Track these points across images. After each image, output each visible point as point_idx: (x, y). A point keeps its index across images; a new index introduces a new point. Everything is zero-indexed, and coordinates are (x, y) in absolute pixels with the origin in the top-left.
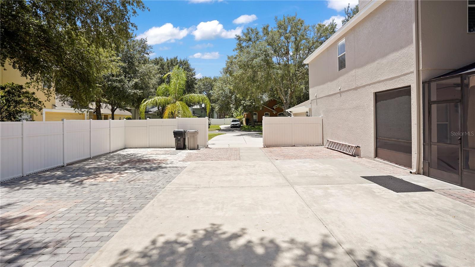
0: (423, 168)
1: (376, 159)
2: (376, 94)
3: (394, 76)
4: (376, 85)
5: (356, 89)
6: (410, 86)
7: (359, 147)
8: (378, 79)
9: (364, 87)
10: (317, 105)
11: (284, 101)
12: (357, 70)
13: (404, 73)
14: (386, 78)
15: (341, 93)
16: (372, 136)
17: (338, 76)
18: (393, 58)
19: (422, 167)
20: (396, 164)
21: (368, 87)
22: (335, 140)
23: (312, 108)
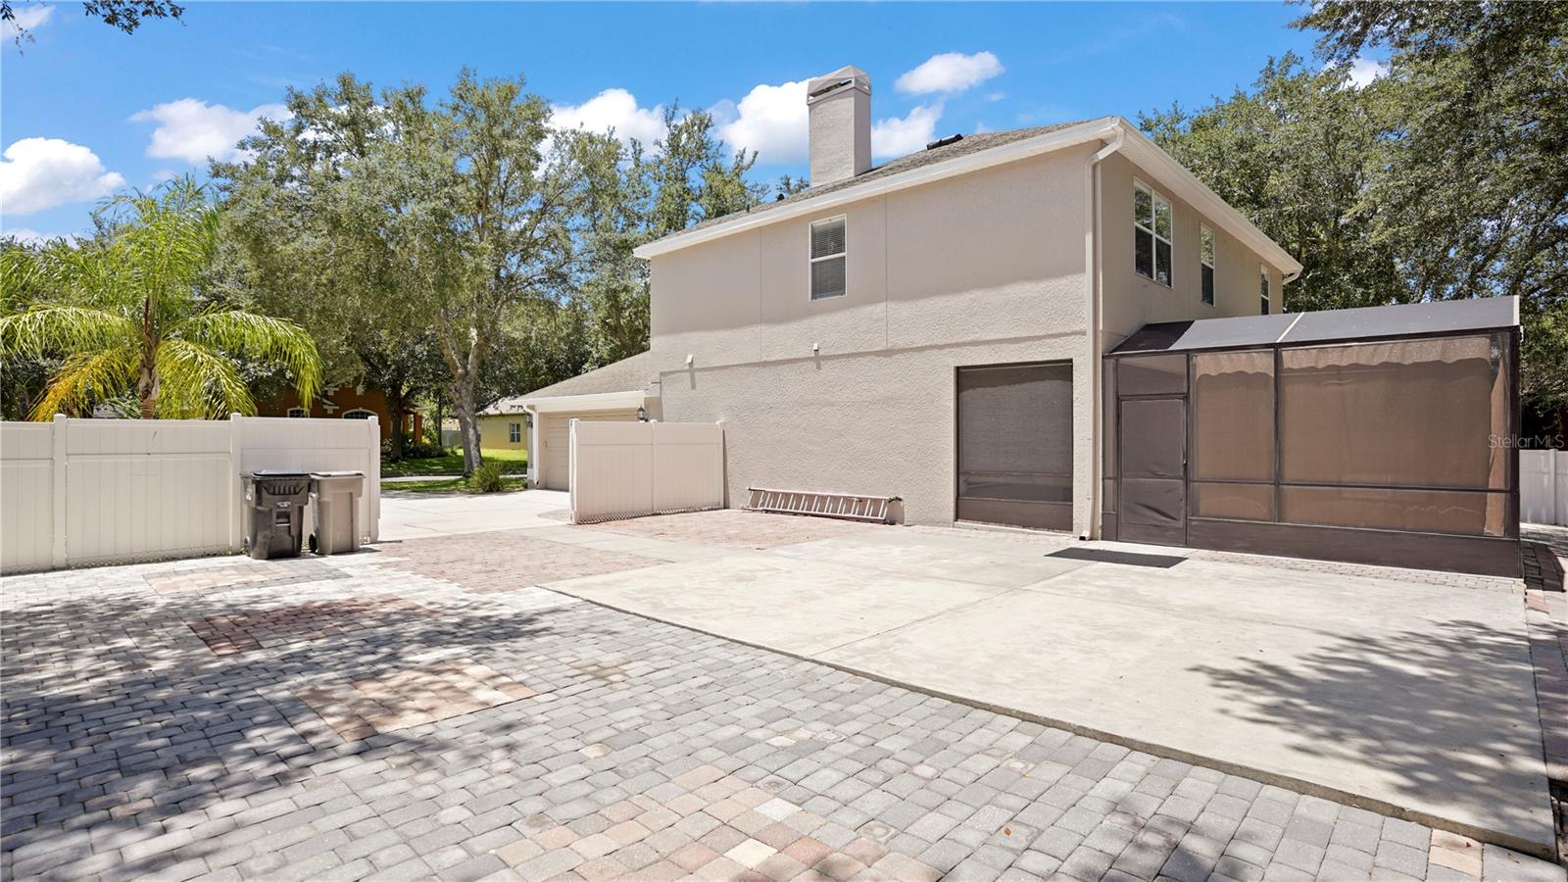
0: (1102, 527)
1: (960, 523)
2: (959, 371)
3: (1024, 335)
4: (964, 351)
5: (888, 353)
6: (1071, 361)
7: (900, 500)
8: (971, 338)
9: (920, 352)
10: (693, 387)
11: (457, 368)
12: (892, 305)
13: (1054, 331)
14: (999, 336)
15: (818, 359)
16: (946, 470)
17: (811, 313)
18: (1023, 296)
19: (1100, 524)
20: (1024, 527)
21: (935, 352)
22: (789, 488)
23: (663, 396)
